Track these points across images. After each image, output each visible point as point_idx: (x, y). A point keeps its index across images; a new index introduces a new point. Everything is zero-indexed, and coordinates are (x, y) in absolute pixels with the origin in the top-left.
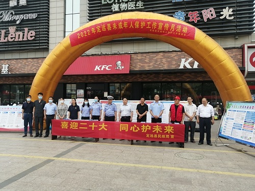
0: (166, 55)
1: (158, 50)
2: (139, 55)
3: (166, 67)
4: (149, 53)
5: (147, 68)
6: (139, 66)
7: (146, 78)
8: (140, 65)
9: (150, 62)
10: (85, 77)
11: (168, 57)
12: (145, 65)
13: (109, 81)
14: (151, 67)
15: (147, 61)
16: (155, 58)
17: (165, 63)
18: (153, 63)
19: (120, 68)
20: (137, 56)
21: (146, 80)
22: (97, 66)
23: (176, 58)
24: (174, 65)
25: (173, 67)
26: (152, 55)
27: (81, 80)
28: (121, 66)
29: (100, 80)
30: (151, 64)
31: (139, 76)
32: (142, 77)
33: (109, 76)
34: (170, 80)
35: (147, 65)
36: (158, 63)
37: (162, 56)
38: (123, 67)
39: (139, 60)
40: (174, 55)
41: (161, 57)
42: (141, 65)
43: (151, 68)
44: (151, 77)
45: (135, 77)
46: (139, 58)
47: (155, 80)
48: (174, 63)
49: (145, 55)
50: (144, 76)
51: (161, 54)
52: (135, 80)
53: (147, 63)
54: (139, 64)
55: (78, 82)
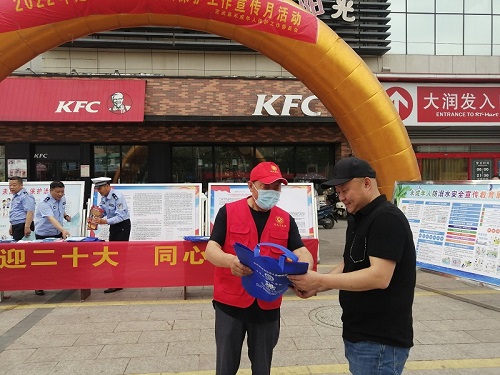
0: (226, 84)
1: (208, 74)
2: (167, 81)
3: (224, 111)
4: (187, 77)
5: (184, 112)
6: (165, 107)
7: (181, 134)
8: (167, 104)
9: (190, 99)
10: (30, 129)
11: (229, 91)
12: (180, 104)
13: (92, 140)
14: (193, 110)
15: (183, 95)
16: (202, 91)
17: (224, 102)
18: (196, 101)
19: (122, 108)
20: (162, 84)
21: (180, 138)
22: (62, 103)
23: (245, 93)
24: (242, 107)
25: (240, 112)
26: (195, 84)
27: (18, 136)
28: (124, 104)
29: (70, 137)
30: (192, 104)
31: (164, 129)
32: (173, 132)
33: (92, 128)
34: (231, 140)
35: (183, 105)
36: (208, 102)
37: (217, 86)
38: (128, 108)
39: (164, 92)
40: (242, 86)
41: (215, 89)
42: (171, 103)
43: (193, 112)
44: (192, 131)
45: (155, 131)
46: (166, 88)
47: (201, 138)
48: (242, 102)
49: (178, 82)
50: (176, 129)
51: (215, 82)
52: (157, 138)
53: (183, 100)
54: (165, 101)
55: (11, 139)
